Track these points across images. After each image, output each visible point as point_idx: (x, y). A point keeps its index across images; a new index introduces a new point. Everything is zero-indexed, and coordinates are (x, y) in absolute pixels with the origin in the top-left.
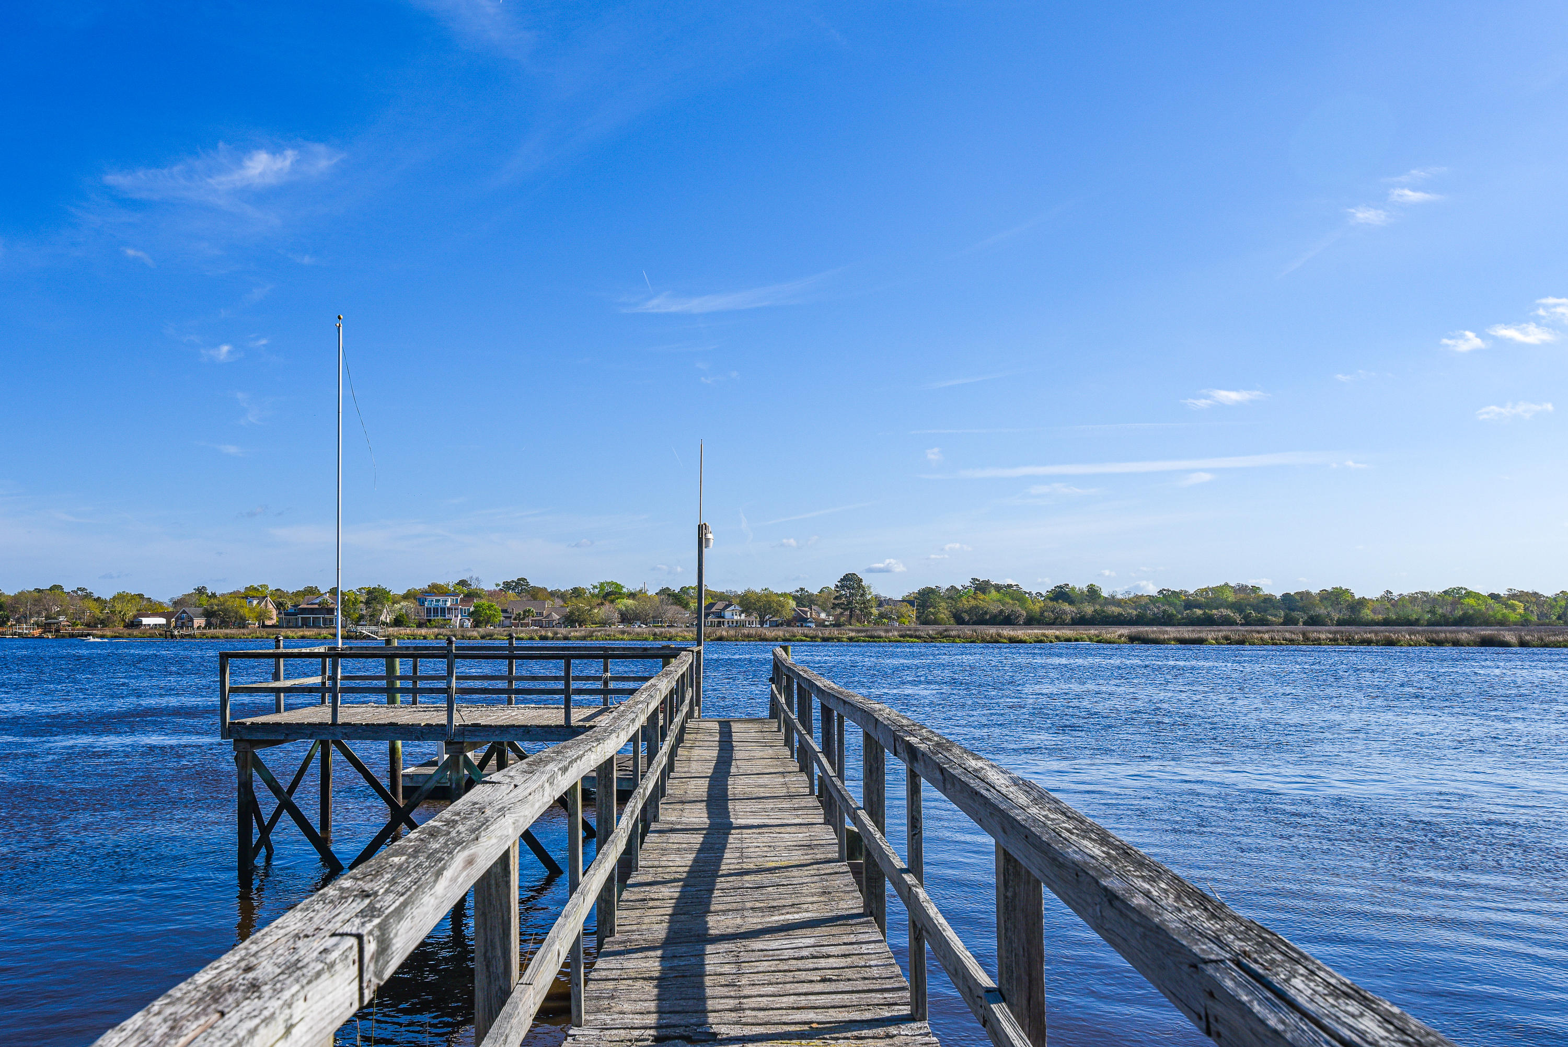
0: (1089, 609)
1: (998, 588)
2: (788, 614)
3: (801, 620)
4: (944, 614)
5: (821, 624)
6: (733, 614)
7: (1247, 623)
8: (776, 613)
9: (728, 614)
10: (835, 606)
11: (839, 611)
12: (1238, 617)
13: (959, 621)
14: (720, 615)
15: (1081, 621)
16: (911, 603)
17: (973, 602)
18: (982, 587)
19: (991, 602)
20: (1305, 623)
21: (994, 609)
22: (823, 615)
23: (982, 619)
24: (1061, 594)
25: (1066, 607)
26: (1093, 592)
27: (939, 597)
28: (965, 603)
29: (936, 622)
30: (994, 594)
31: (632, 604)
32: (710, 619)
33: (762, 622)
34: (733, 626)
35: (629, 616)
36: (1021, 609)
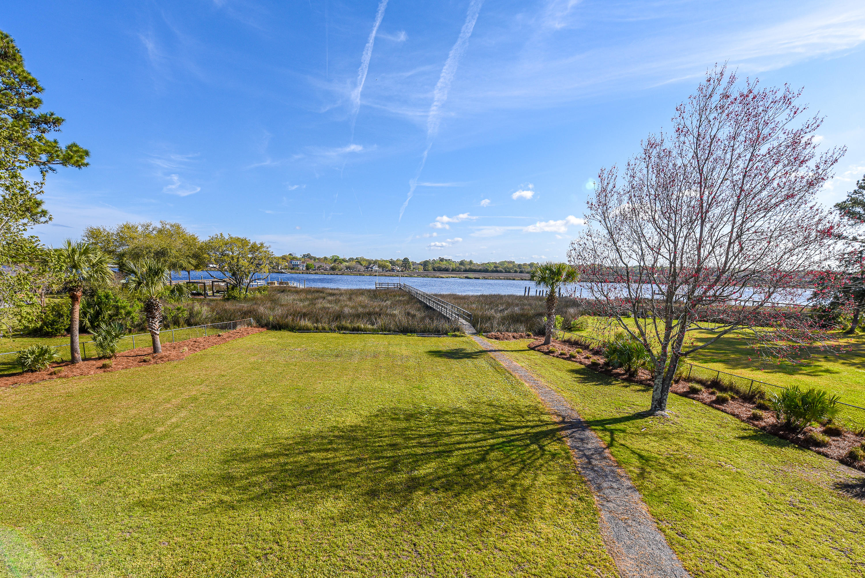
0: (468, 267)
1: (446, 260)
2: (390, 268)
3: (393, 270)
4: (430, 268)
5: (398, 271)
6: (376, 268)
7: (506, 272)
8: (387, 268)
9: (374, 268)
10: (402, 266)
12: (504, 271)
13: (434, 270)
14: (372, 268)
15: (466, 271)
16: (422, 265)
17: (438, 265)
18: (442, 260)
19: (443, 265)
20: (519, 273)
21: (443, 267)
22: (398, 268)
23: (440, 270)
24: (462, 263)
25: (462, 267)
26: (471, 262)
27: (430, 264)
28: (436, 265)
29: (428, 270)
30: (445, 262)
31: (347, 264)
32: (369, 269)
33: (383, 270)
34: (376, 271)
35: (348, 268)
36: (451, 267)
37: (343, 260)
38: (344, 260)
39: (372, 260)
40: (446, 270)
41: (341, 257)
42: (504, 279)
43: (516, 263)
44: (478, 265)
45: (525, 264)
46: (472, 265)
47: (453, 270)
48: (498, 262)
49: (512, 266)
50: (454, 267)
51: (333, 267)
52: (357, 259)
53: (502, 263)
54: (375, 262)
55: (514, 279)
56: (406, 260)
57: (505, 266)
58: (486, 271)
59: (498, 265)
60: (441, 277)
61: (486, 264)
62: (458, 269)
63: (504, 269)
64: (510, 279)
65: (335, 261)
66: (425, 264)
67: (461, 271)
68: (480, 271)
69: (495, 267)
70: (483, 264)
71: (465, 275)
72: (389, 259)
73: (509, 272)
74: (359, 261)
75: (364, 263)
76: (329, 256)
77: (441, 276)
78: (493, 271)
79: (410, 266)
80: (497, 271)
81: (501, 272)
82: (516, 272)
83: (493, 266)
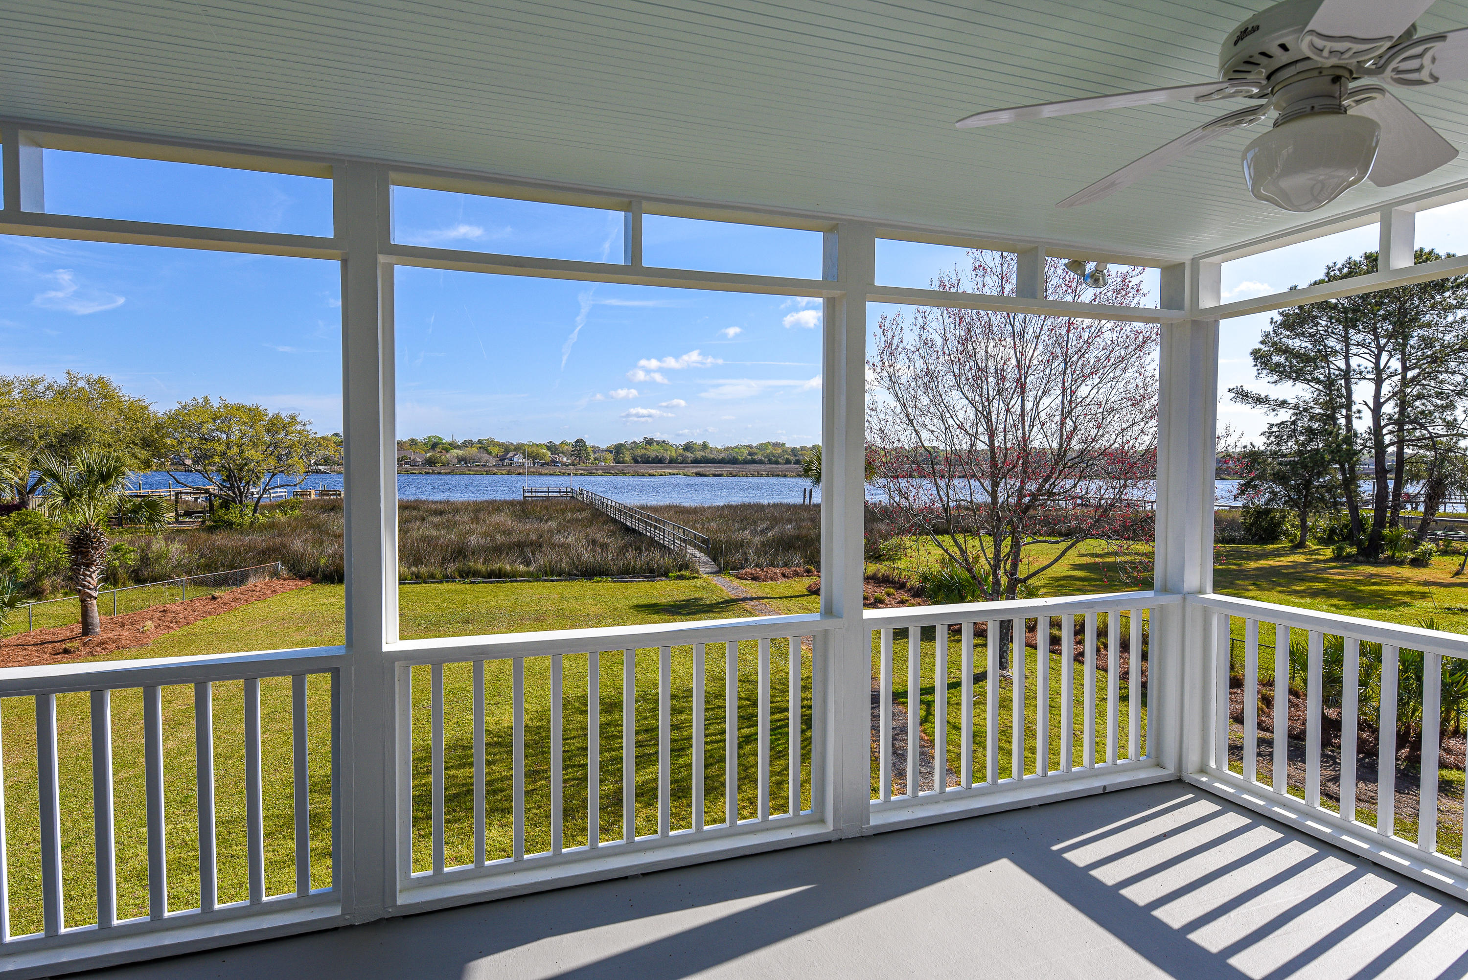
0: (699, 455)
1: (658, 443)
2: (548, 459)
3: (554, 462)
4: (628, 458)
5: (564, 465)
6: (519, 459)
7: (770, 463)
8: (542, 459)
9: (515, 459)
10: (572, 455)
11: (573, 458)
12: (766, 460)
13: (636, 461)
14: (511, 459)
15: (696, 461)
16: (611, 452)
17: (643, 451)
18: (649, 442)
19: (653, 451)
20: (795, 463)
21: (653, 455)
22: (565, 459)
23: (647, 460)
24: (688, 447)
25: (689, 454)
26: (705, 446)
27: (627, 449)
28: (640, 452)
29: (623, 462)
30: (655, 447)
31: (460, 452)
32: (506, 461)
33: (535, 463)
34: (522, 466)
35: (461, 460)
36: (667, 455)
37: (450, 445)
38: (453, 446)
39: (512, 444)
40: (659, 461)
41: (447, 439)
42: (768, 476)
43: (787, 445)
44: (719, 451)
45: (803, 448)
46: (707, 451)
47: (671, 461)
48: (754, 445)
49: (780, 451)
50: (674, 454)
51: (430, 458)
52: (479, 442)
53: (762, 447)
54: (519, 448)
55: (785, 476)
56: (580, 444)
57: (768, 451)
58: (734, 461)
59: (754, 450)
60: (650, 475)
61: (733, 448)
62: (680, 459)
63: (767, 456)
64: (778, 476)
65: (434, 446)
66: (618, 450)
67: (687, 463)
68: (722, 461)
69: (750, 454)
70: (726, 450)
71: (695, 470)
72: (544, 441)
73: (777, 463)
74: (484, 446)
75: (495, 450)
76: (420, 437)
77: (651, 472)
78: (746, 462)
79: (588, 454)
80: (753, 462)
81: (761, 462)
82: (788, 462)
83: (745, 452)
